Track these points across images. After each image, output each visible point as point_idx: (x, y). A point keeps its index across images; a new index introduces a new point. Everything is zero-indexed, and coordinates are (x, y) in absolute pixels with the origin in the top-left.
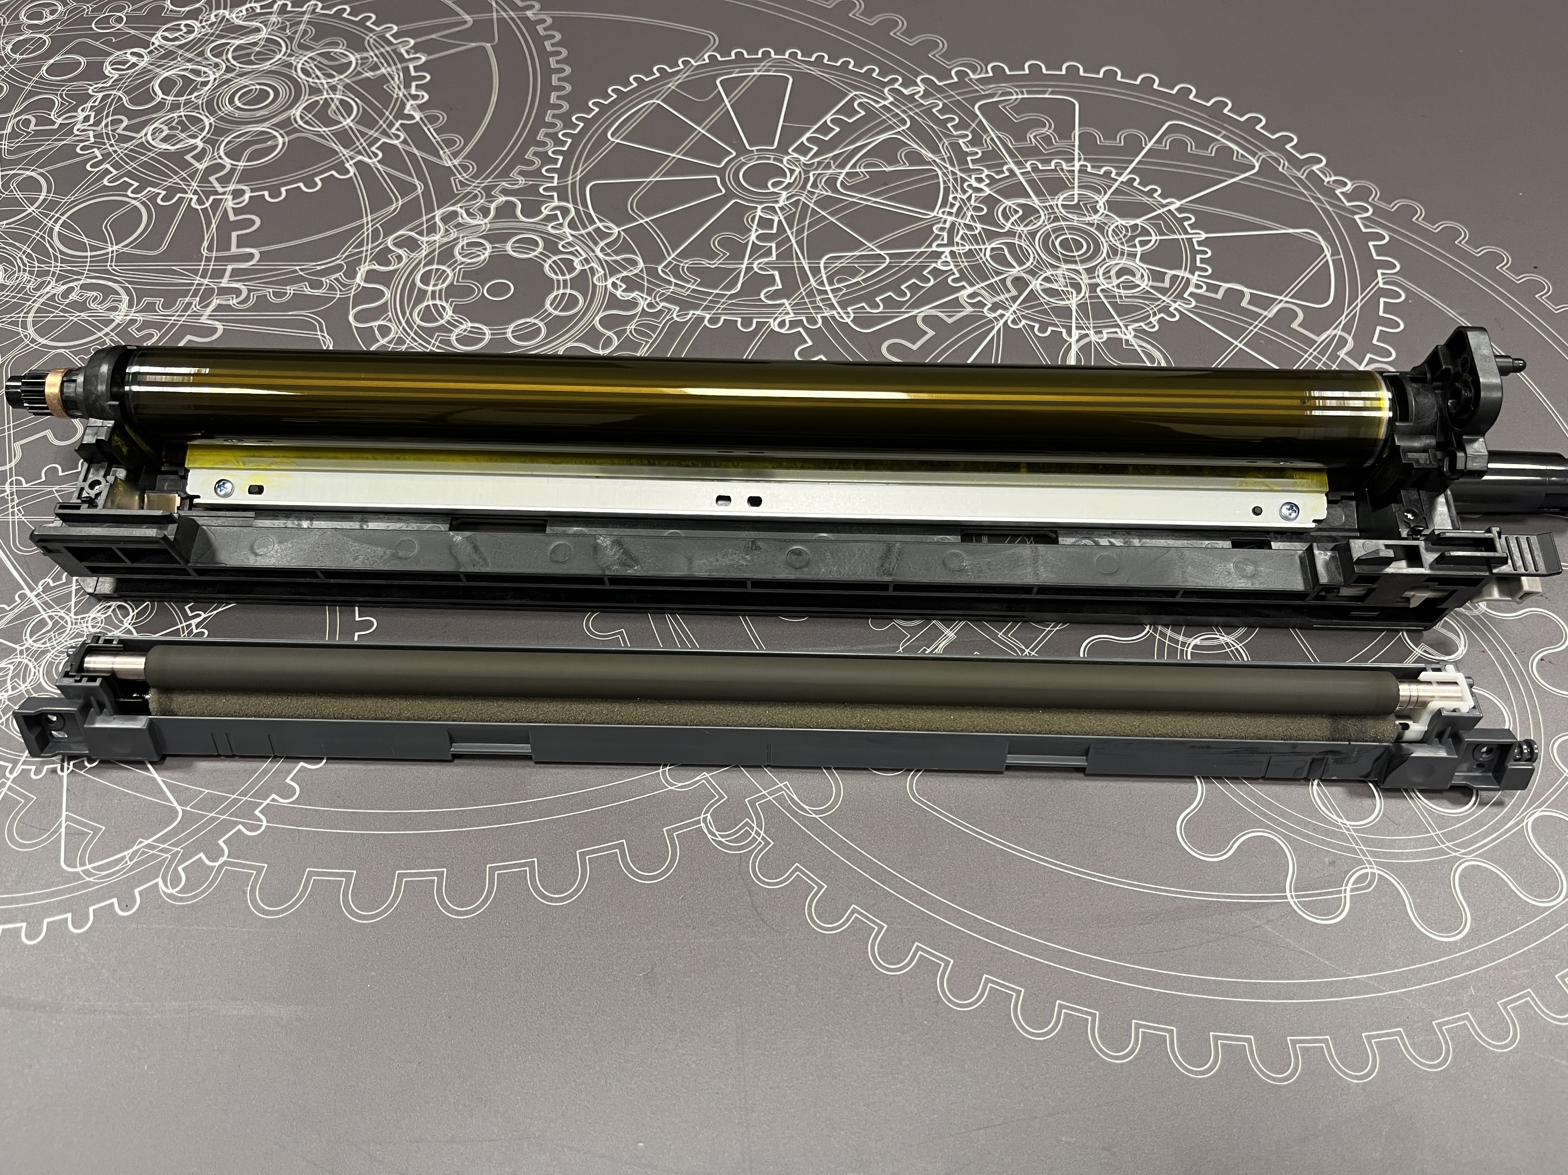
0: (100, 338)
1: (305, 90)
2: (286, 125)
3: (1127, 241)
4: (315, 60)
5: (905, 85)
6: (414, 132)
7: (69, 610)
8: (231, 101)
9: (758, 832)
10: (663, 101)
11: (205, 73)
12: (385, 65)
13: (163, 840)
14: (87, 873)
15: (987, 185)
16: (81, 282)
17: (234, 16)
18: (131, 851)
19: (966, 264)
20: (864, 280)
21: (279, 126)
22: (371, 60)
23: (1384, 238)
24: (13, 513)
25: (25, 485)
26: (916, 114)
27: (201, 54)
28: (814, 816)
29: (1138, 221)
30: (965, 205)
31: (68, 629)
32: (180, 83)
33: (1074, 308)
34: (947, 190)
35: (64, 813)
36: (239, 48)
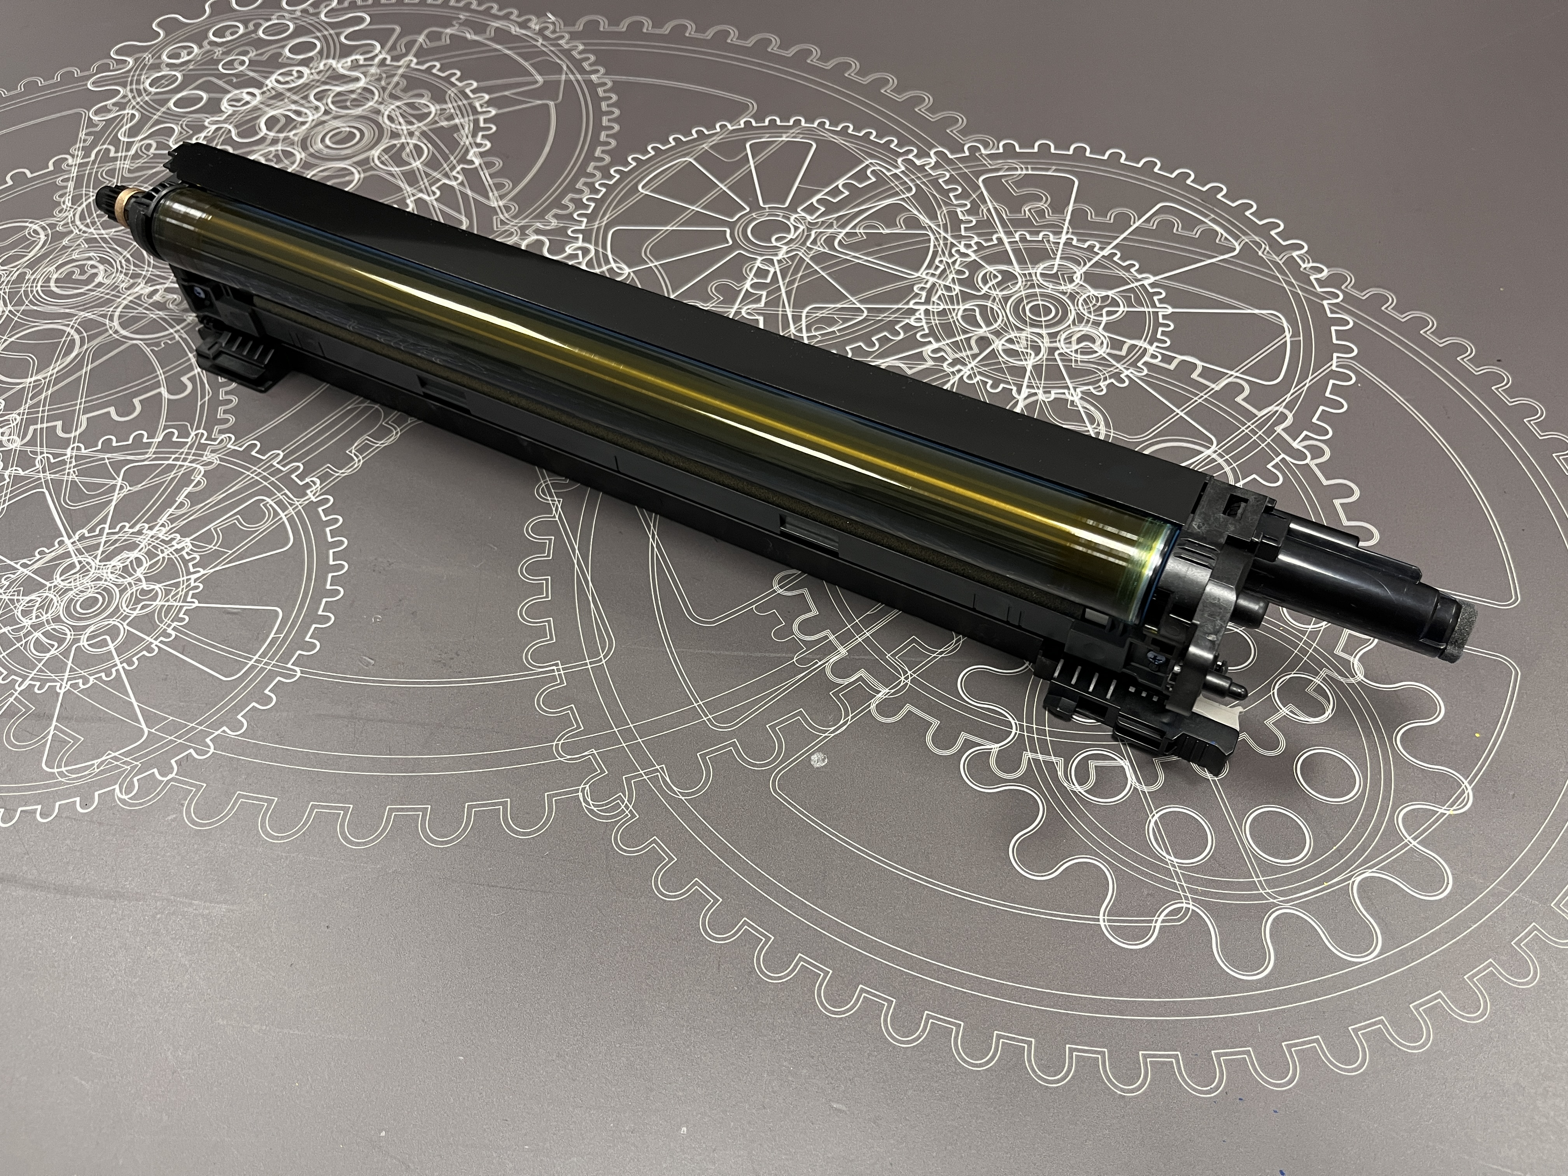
0: (172, 334)
1: (387, 134)
2: (364, 164)
3: (1095, 311)
4: (400, 108)
5: (918, 156)
6: (472, 176)
7: (95, 557)
8: (323, 140)
9: (627, 805)
10: (695, 159)
11: (306, 114)
12: (460, 116)
13: (127, 754)
14: (61, 774)
15: (975, 251)
16: (166, 286)
17: (340, 65)
18: (99, 760)
19: (937, 322)
20: (839, 330)
21: (359, 164)
22: (448, 111)
23: (1348, 323)
24: (69, 474)
25: (83, 451)
26: (924, 183)
27: (306, 98)
28: (681, 797)
29: (1110, 293)
30: (949, 267)
31: (91, 573)
32: (283, 120)
33: (1029, 368)
34: (935, 253)
35: (54, 723)
36: (339, 94)
